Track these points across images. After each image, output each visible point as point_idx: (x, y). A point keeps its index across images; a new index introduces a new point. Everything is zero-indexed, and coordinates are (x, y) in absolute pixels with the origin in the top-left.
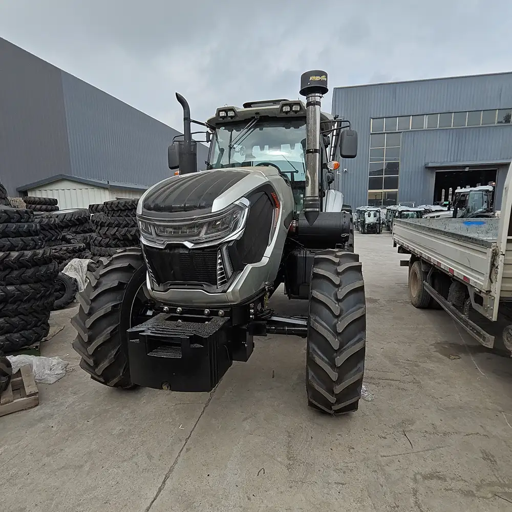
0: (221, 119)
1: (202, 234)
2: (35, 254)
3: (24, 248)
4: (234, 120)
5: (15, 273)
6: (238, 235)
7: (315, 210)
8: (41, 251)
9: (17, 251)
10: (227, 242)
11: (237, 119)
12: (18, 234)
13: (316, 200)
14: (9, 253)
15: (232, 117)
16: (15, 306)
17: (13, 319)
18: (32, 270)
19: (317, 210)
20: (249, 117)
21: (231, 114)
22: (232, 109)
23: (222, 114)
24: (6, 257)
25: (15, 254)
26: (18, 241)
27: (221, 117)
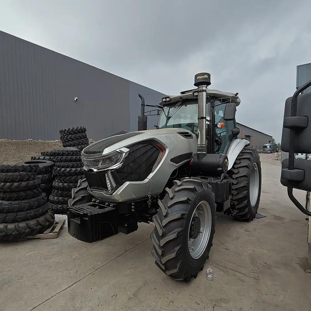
0: (164, 103)
1: (100, 165)
2: (76, 170)
3: (73, 167)
4: (170, 102)
5: (68, 178)
6: (117, 166)
7: (203, 152)
8: (79, 169)
9: (74, 168)
10: (110, 170)
11: (172, 102)
12: (71, 161)
13: (204, 147)
14: (66, 169)
15: (169, 101)
16: (66, 193)
17: (65, 198)
18: (75, 177)
19: (205, 153)
20: (178, 100)
21: (168, 99)
22: (168, 97)
23: (164, 100)
24: (65, 171)
25: (68, 169)
26: (70, 164)
27: (164, 102)
